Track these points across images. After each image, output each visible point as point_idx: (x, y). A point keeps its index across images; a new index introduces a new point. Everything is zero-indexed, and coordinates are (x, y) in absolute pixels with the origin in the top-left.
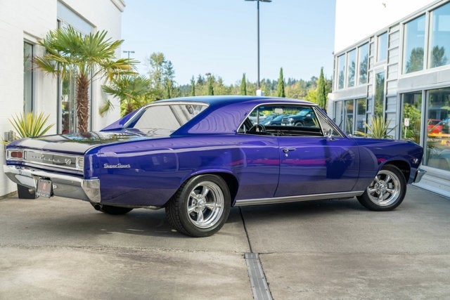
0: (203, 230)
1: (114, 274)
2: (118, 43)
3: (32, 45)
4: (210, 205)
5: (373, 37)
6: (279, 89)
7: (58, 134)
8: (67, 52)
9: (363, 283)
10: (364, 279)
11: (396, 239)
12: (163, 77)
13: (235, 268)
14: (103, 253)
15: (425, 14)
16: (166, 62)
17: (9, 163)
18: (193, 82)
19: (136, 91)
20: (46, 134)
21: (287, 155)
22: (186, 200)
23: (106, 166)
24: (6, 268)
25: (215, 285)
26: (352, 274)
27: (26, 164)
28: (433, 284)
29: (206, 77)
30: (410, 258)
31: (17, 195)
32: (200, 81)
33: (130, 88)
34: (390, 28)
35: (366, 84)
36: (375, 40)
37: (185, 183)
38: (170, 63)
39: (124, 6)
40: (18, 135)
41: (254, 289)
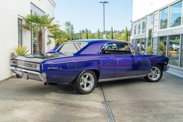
0: (86, 92)
1: (52, 112)
2: (53, 19)
3: (21, 20)
4: (89, 82)
5: (147, 16)
6: (111, 34)
7: (31, 54)
8: (34, 22)
9: (151, 116)
10: (151, 114)
11: (161, 94)
12: (70, 30)
13: (99, 109)
14: (48, 102)
15: (168, 7)
16: (71, 25)
17: (12, 66)
18: (80, 32)
19: (60, 36)
20: (26, 54)
21: (118, 62)
22: (80, 81)
23: (49, 68)
24: (9, 110)
25: (92, 117)
26: (146, 111)
27: (18, 66)
28: (179, 116)
29: (85, 30)
30: (168, 103)
31: (16, 77)
32: (83, 32)
33: (58, 35)
34: (154, 12)
35: (145, 33)
36: (148, 17)
37: (79, 74)
38: (72, 25)
39: (56, 5)
40: (16, 54)
41: (108, 119)
